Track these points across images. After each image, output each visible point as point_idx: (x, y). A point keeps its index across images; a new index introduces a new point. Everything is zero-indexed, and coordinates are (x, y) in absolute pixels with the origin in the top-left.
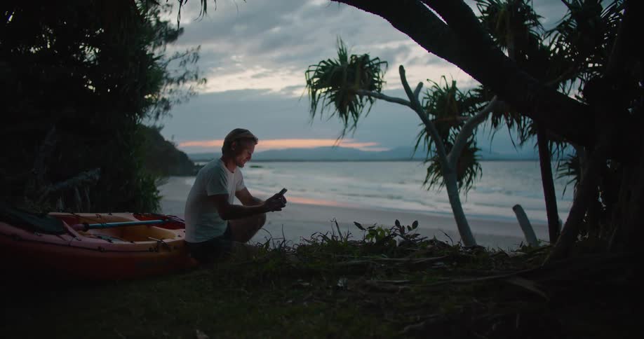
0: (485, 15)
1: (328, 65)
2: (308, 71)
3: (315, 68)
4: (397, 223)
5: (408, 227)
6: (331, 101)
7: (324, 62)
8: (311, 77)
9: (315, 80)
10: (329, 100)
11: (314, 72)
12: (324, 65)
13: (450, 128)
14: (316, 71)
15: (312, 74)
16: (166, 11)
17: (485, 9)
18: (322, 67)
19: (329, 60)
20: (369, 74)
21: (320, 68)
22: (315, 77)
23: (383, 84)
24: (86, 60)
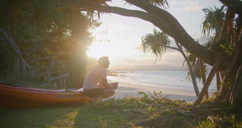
0: (208, 16)
1: (150, 35)
2: (142, 38)
3: (145, 37)
4: (154, 92)
5: (158, 93)
6: (151, 48)
7: (148, 34)
8: (143, 39)
9: (145, 41)
10: (150, 48)
11: (144, 38)
12: (148, 35)
13: (196, 58)
14: (146, 37)
15: (144, 39)
16: (96, 16)
17: (208, 14)
18: (147, 36)
19: (150, 34)
20: (164, 38)
21: (146, 36)
22: (145, 40)
23: (170, 42)
24: (67, 34)
